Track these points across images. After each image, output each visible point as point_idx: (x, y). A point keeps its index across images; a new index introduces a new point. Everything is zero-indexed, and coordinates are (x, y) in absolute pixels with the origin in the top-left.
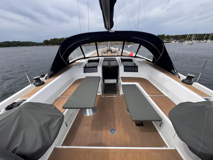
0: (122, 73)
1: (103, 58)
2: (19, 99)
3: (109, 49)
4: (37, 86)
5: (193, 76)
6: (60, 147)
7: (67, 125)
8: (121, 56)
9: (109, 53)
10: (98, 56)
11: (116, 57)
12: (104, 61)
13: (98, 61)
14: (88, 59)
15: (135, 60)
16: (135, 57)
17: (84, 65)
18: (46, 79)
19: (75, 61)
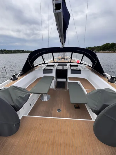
0: (69, 75)
1: (58, 64)
2: (3, 87)
3: (63, 57)
4: (13, 80)
5: (115, 77)
6: (27, 116)
7: (30, 105)
8: (71, 62)
9: (63, 61)
10: (54, 62)
11: (67, 64)
12: (58, 66)
13: (53, 66)
14: (47, 65)
15: (80, 66)
16: (81, 63)
17: (43, 68)
18: (19, 76)
19: (38, 65)
